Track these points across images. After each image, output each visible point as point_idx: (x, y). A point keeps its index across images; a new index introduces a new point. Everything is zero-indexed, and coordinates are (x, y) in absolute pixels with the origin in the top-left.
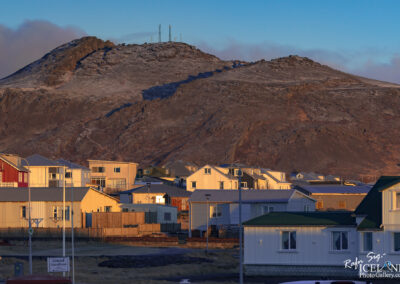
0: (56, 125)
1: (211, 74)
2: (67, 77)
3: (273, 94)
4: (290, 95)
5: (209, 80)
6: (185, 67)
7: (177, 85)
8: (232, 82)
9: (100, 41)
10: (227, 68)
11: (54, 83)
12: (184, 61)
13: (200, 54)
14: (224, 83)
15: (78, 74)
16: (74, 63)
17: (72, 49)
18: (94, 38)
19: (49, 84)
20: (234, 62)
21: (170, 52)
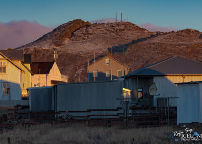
0: (62, 68)
1: (145, 39)
2: (66, 41)
3: (181, 50)
4: (190, 50)
5: (145, 42)
6: (131, 36)
7: (127, 45)
8: (158, 43)
9: (83, 22)
10: (153, 36)
11: (60, 45)
12: (130, 32)
13: (138, 28)
14: (154, 44)
15: (72, 40)
16: (70, 34)
17: (69, 26)
18: (81, 20)
19: (57, 46)
20: (157, 33)
21: (122, 27)
